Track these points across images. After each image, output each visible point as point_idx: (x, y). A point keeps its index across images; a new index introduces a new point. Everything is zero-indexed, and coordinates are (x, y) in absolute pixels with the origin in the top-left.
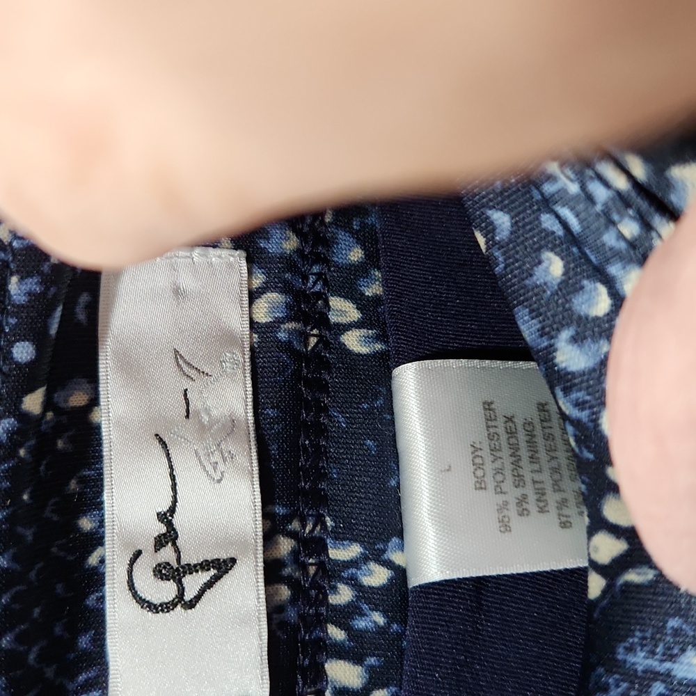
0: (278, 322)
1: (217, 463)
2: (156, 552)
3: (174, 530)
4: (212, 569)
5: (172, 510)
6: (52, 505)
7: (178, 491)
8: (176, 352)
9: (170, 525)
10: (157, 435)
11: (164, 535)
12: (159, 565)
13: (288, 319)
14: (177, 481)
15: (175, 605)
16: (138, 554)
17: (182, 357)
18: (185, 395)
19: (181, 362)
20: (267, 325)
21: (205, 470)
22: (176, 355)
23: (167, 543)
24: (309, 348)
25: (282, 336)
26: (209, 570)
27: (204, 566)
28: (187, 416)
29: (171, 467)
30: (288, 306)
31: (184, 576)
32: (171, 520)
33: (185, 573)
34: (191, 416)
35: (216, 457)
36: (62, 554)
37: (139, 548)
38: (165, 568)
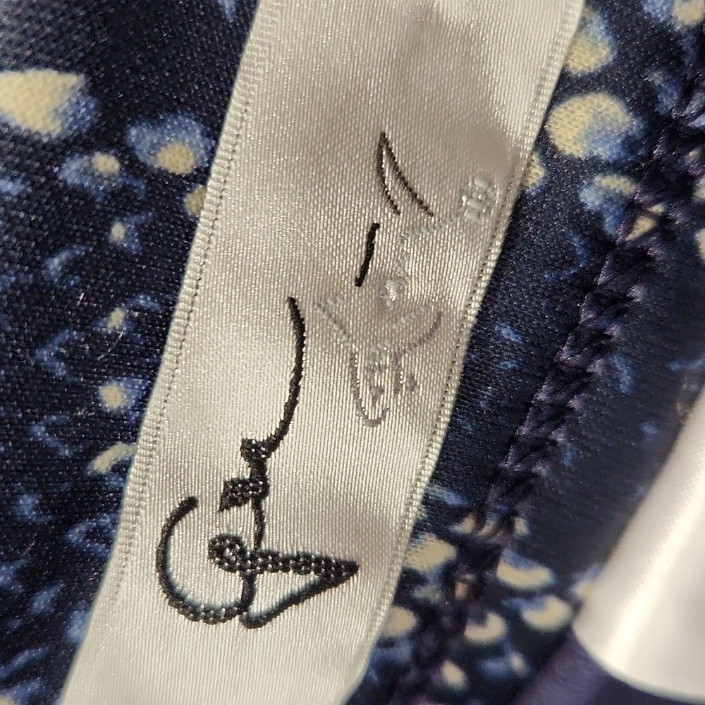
0: (594, 166)
1: (382, 391)
2: (221, 510)
3: (265, 479)
4: (312, 573)
5: (273, 444)
6: (60, 345)
7: (295, 416)
8: (384, 140)
9: (259, 467)
10: (292, 301)
11: (244, 482)
12: (222, 538)
13: (615, 167)
14: (301, 398)
15: (229, 616)
16: (189, 504)
17: (391, 156)
18: (371, 236)
19: (386, 165)
20: (573, 163)
21: (356, 394)
22: (380, 147)
23: (245, 500)
24: (631, 237)
25: (590, 198)
26: (307, 572)
27: (300, 563)
28: (359, 282)
29: (298, 371)
30: (630, 143)
31: (261, 572)
32: (265, 460)
33: (264, 567)
34: (367, 281)
35: (384, 380)
36: (51, 441)
37: (194, 493)
38: (231, 547)
